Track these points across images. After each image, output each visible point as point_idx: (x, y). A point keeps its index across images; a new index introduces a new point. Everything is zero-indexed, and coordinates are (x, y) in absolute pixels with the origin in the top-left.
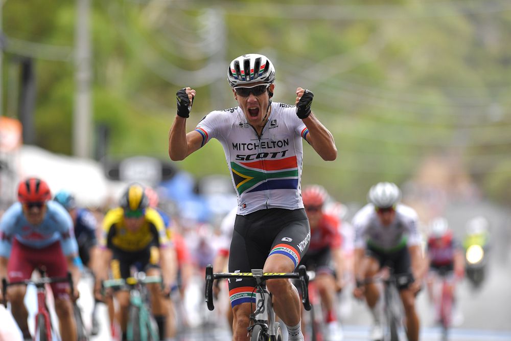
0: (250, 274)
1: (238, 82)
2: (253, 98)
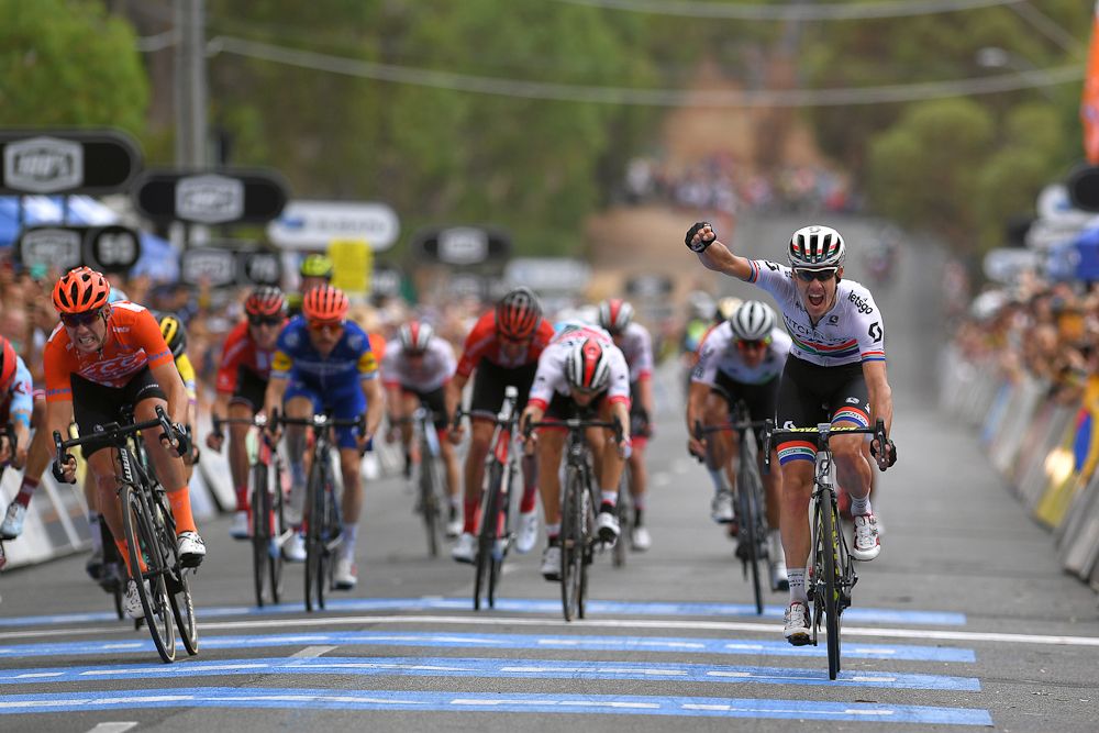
1: (802, 263)
2: (817, 283)
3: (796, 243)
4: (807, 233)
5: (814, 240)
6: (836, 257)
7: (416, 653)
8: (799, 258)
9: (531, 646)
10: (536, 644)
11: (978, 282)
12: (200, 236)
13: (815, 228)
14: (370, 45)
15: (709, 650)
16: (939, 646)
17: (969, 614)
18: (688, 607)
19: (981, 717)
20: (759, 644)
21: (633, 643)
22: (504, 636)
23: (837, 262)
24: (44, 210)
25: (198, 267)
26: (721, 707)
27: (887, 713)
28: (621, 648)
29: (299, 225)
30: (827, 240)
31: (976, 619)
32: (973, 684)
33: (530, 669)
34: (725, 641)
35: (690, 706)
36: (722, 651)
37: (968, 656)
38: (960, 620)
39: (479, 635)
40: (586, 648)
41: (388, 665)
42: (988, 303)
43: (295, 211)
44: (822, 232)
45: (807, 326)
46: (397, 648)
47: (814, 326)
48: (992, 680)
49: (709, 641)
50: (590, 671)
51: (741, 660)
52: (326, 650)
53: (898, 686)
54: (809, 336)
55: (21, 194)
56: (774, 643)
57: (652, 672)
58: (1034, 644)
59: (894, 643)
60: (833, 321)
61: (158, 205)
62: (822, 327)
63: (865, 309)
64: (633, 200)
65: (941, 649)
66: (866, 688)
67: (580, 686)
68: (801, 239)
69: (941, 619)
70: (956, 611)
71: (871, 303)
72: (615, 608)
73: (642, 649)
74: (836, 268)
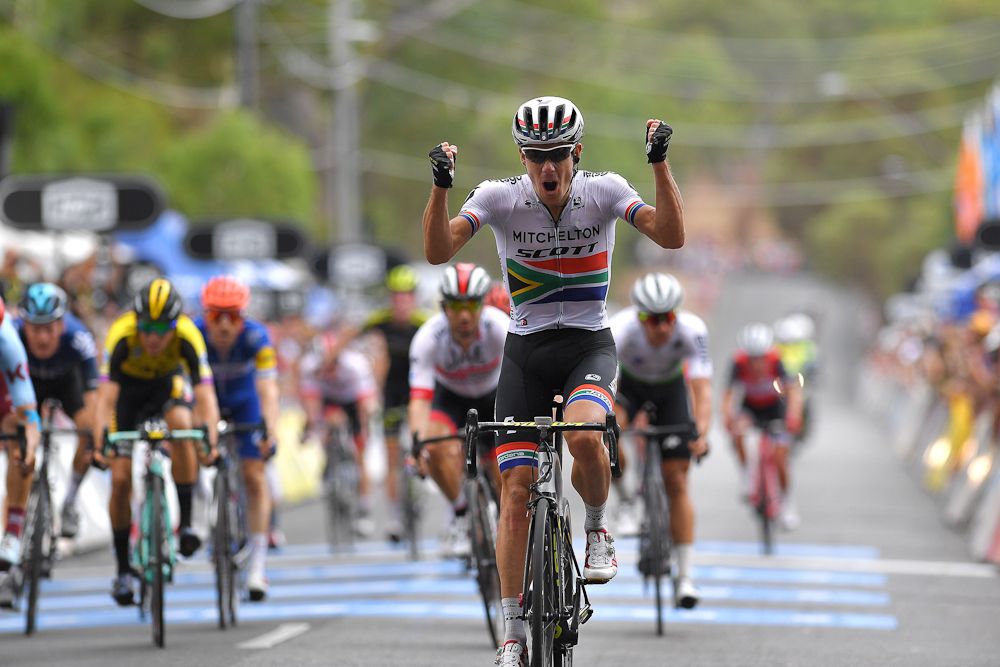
0: (532, 424)
1: (529, 140)
2: (550, 166)
3: (521, 117)
4: (534, 105)
5: (544, 112)
6: (571, 132)
8: (525, 134)
13: (544, 99)
19: (887, 622)
23: (573, 138)
27: (822, 619)
30: (560, 112)
31: (886, 553)
44: (552, 103)
68: (528, 112)
74: (573, 146)
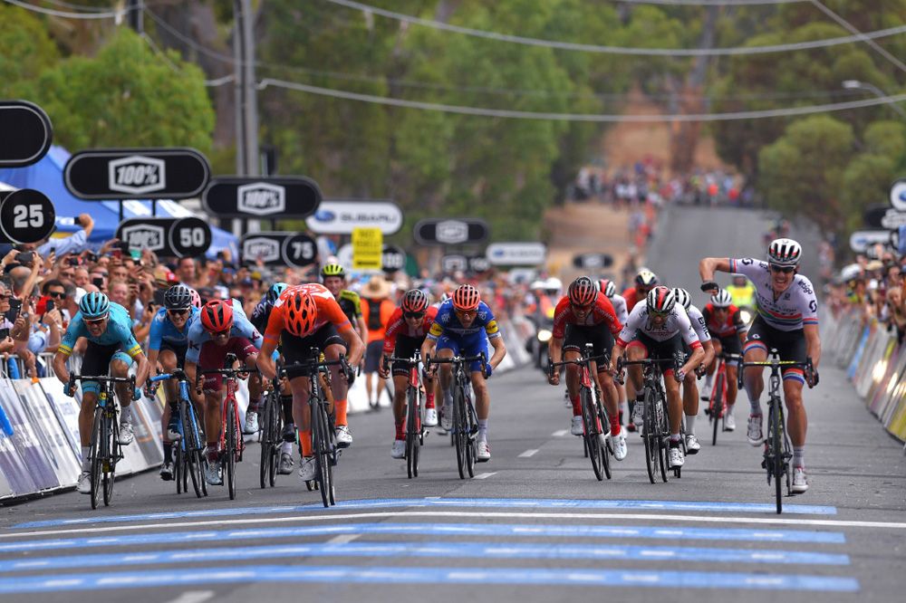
1: (774, 260)
2: (782, 274)
3: (773, 247)
4: (780, 242)
5: (784, 247)
6: (796, 260)
7: (421, 539)
8: (773, 257)
9: (508, 533)
10: (512, 531)
11: (844, 255)
12: (254, 227)
13: (785, 240)
14: (381, 81)
15: (642, 535)
16: (817, 531)
17: (839, 507)
18: (625, 503)
19: (849, 584)
20: (679, 530)
21: (584, 530)
22: (487, 526)
23: (796, 262)
24: (137, 209)
25: (254, 250)
26: (651, 578)
27: (777, 581)
28: (576, 534)
29: (330, 217)
30: (792, 248)
31: (845, 510)
32: (844, 559)
33: (507, 551)
34: (654, 528)
35: (628, 578)
36: (652, 536)
37: (839, 539)
38: (833, 511)
39: (468, 525)
40: (549, 534)
41: (400, 548)
42: (851, 270)
43: (325, 207)
44: (789, 243)
45: (771, 300)
46: (406, 535)
47: (775, 300)
48: (858, 556)
49: (642, 528)
50: (552, 552)
51: (667, 543)
52: (354, 537)
53: (787, 561)
54: (771, 307)
55: (121, 197)
56: (692, 530)
57: (600, 552)
58: (890, 528)
59: (783, 529)
60: (787, 297)
61: (223, 203)
62: (780, 302)
63: (807, 291)
64: (581, 196)
65: (819, 533)
66: (761, 563)
67: (545, 563)
68: (776, 246)
69: (818, 510)
70: (830, 505)
71: (811, 288)
72: (571, 504)
73: (591, 535)
74: (795, 266)
